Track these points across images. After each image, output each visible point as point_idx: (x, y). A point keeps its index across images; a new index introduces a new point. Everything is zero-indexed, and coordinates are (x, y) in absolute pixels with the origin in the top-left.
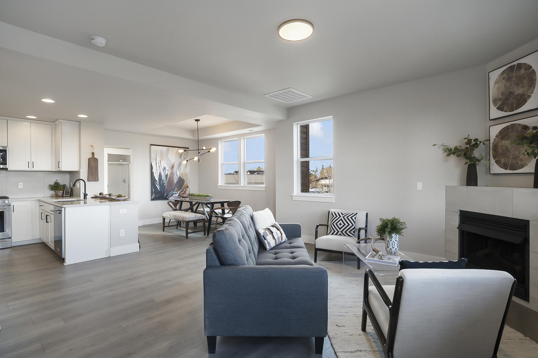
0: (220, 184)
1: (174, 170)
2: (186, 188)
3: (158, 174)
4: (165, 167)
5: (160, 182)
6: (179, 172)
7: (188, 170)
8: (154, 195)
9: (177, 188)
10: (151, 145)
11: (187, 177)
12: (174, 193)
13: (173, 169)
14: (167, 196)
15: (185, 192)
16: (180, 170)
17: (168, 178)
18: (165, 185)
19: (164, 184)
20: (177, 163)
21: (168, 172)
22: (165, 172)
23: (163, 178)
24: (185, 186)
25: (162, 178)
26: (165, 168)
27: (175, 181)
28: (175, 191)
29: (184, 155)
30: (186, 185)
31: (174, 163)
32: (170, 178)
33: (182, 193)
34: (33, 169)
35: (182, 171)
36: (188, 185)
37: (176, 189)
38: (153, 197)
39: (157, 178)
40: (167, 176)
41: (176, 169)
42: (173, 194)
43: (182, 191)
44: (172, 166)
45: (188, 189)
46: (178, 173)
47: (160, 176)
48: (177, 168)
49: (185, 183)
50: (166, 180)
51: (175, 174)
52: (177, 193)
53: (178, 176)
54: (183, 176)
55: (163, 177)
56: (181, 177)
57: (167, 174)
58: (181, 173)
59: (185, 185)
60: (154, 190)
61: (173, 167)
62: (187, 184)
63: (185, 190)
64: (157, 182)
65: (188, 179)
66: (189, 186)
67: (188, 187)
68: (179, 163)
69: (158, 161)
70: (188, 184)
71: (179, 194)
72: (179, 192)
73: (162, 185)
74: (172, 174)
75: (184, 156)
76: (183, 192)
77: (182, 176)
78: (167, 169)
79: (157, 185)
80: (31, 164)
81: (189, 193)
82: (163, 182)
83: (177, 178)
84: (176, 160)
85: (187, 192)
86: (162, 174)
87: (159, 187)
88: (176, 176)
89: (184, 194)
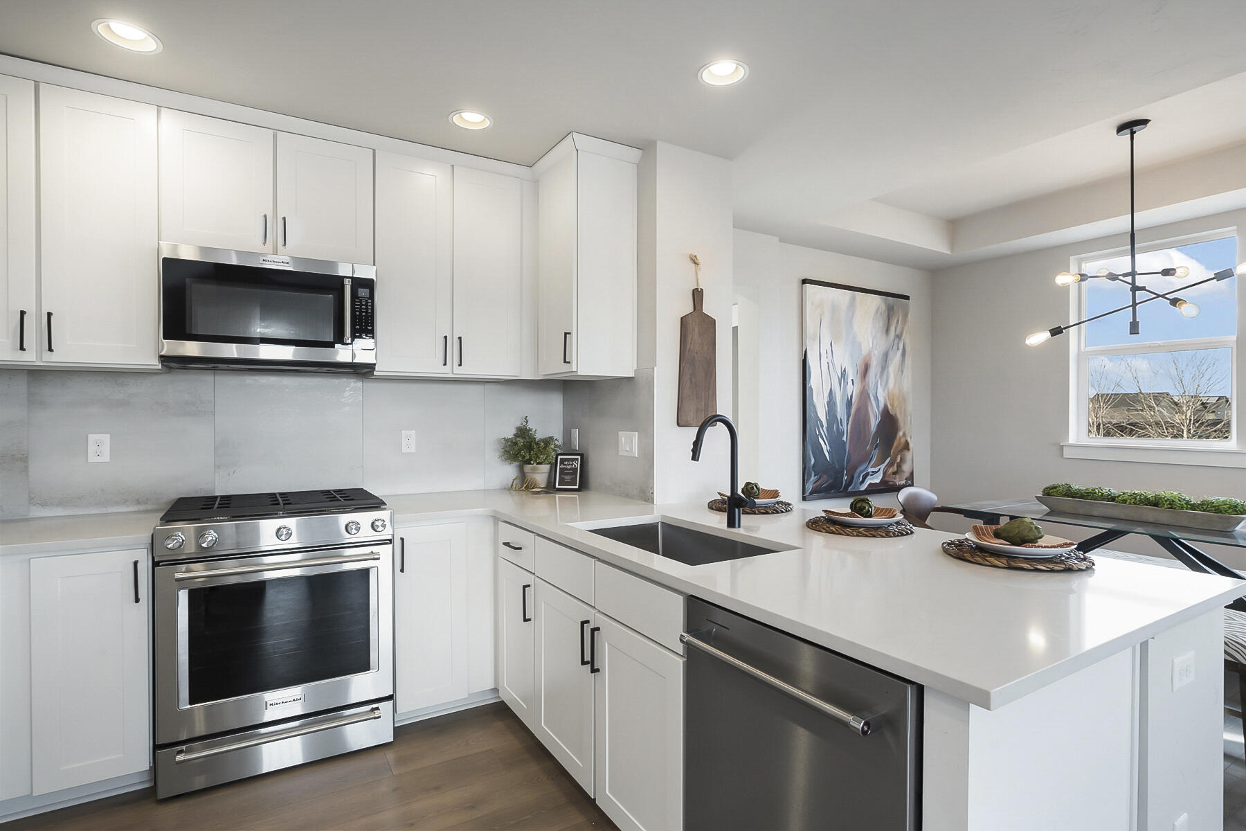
0: (1072, 439)
1: (870, 383)
2: (901, 451)
3: (826, 400)
4: (845, 370)
5: (829, 427)
6: (884, 390)
7: (907, 384)
8: (813, 478)
9: (877, 450)
10: (804, 282)
11: (905, 410)
12: (870, 470)
13: (867, 380)
14: (850, 482)
15: (899, 466)
16: (887, 382)
17: (853, 410)
18: (844, 439)
19: (843, 434)
20: (876, 352)
21: (853, 389)
22: (845, 389)
23: (840, 411)
24: (899, 444)
25: (836, 411)
26: (844, 374)
27: (874, 423)
28: (873, 463)
29: (898, 321)
30: (903, 440)
31: (869, 356)
32: (858, 410)
33: (891, 471)
34: (460, 372)
35: (891, 385)
36: (909, 439)
37: (876, 455)
38: (810, 487)
39: (822, 413)
40: (849, 403)
41: (876, 376)
42: (867, 474)
43: (890, 465)
44: (863, 367)
45: (908, 455)
46: (881, 396)
47: (831, 403)
48: (878, 376)
49: (901, 434)
50: (848, 420)
51: (872, 398)
52: (877, 470)
53: (882, 405)
54: (895, 404)
55: (839, 409)
56: (889, 407)
57: (851, 397)
58: (888, 391)
59: (900, 438)
60: (812, 461)
61: (866, 369)
62: (904, 435)
63: (898, 460)
64: (822, 426)
65: (909, 418)
66: (911, 445)
67: (906, 447)
68: (883, 355)
69: (825, 346)
70: (907, 432)
71: (884, 474)
72: (883, 467)
73: (835, 440)
74: (864, 395)
75: (895, 329)
76: (895, 468)
77: (892, 406)
78: (851, 375)
79: (821, 440)
80: (453, 347)
81: (911, 471)
82: (840, 427)
83: (878, 410)
84: (875, 343)
85: (906, 468)
86: (836, 399)
87: (828, 448)
88: (873, 402)
89: (897, 476)
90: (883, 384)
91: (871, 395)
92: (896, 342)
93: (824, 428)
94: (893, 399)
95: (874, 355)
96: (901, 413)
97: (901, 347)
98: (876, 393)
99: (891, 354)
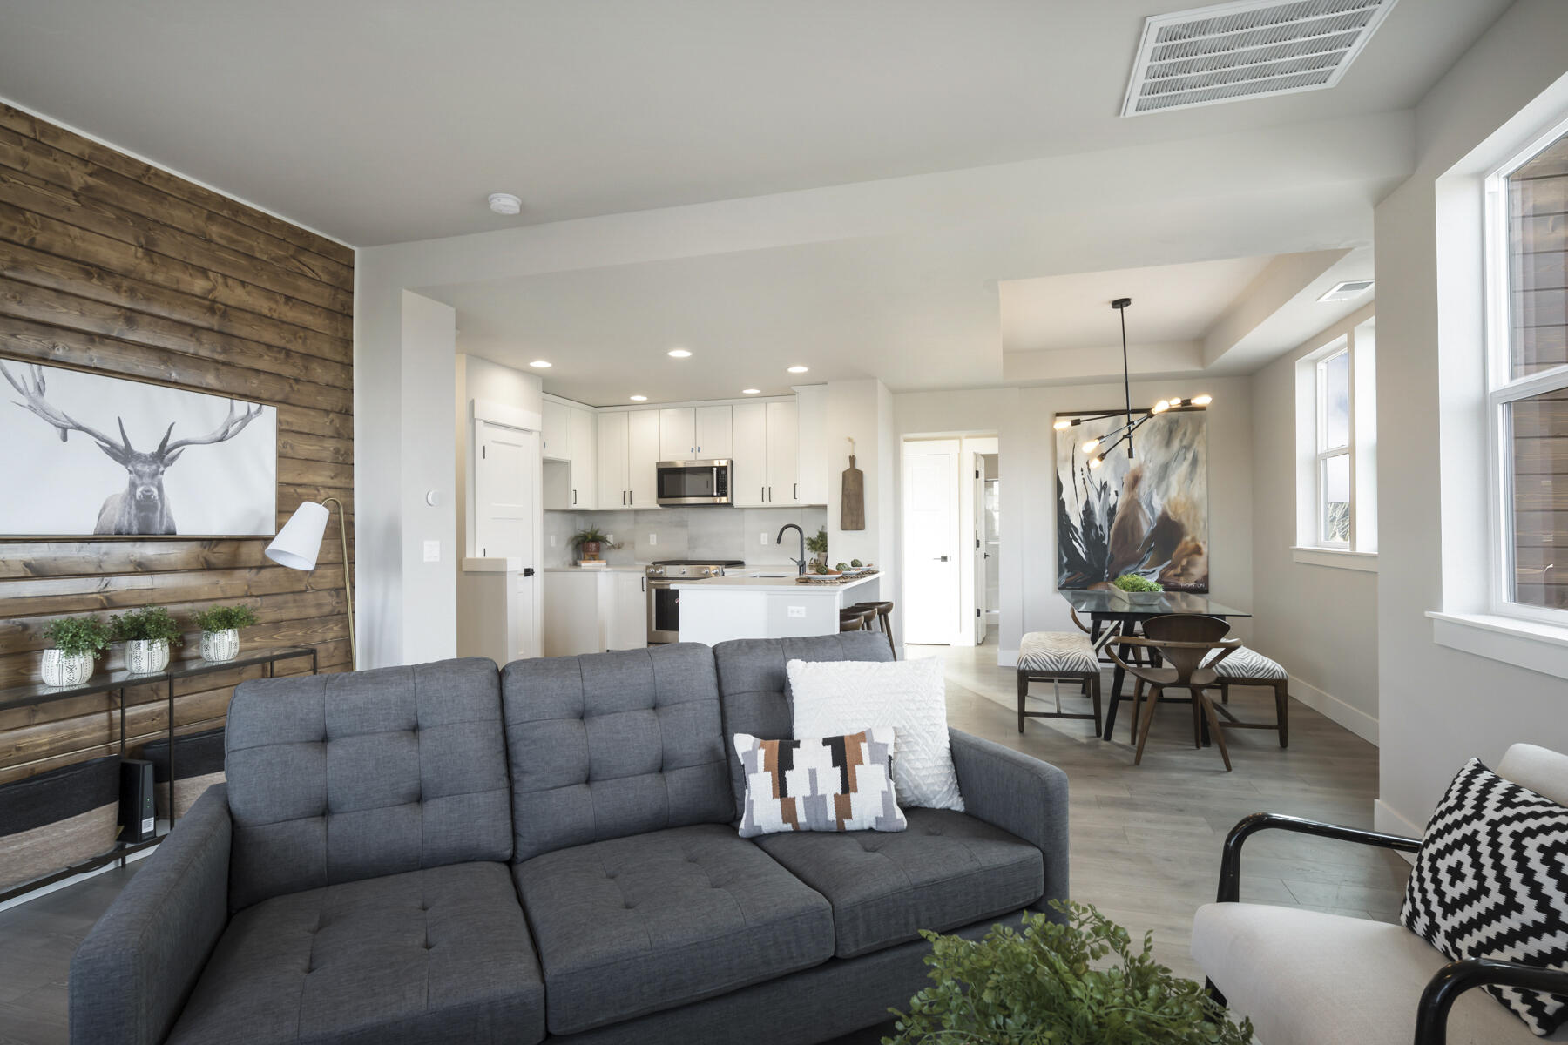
0: (1302, 545)
1: (1142, 494)
2: (1188, 555)
3: (1081, 508)
4: (1106, 483)
5: (1086, 533)
6: (1162, 498)
7: (1199, 490)
8: (1066, 574)
9: (1151, 553)
10: (1057, 415)
11: (1195, 517)
13: (1137, 491)
15: (1185, 569)
16: (1167, 491)
17: (1117, 518)
18: (1106, 542)
19: (1103, 538)
20: (1151, 465)
21: (1117, 499)
22: (1106, 500)
23: (1100, 518)
24: (1186, 548)
25: (1094, 518)
26: (1104, 487)
27: (1146, 530)
28: (1144, 564)
29: (1185, 434)
30: (1191, 545)
31: (1141, 467)
32: (1123, 519)
33: (1172, 573)
34: (770, 503)
35: (1173, 493)
36: (1201, 544)
37: (1149, 557)
38: (1065, 579)
39: (1076, 520)
40: (1111, 512)
41: (1150, 486)
43: (1171, 568)
44: (1131, 479)
45: (1201, 560)
46: (1155, 501)
47: (1088, 512)
48: (1153, 486)
49: (1188, 538)
50: (1110, 526)
51: (1144, 507)
52: (1151, 570)
53: (1159, 511)
54: (1180, 511)
55: (1098, 517)
56: (1170, 514)
57: (1115, 506)
58: (1169, 500)
60: (1065, 560)
61: (1135, 481)
62: (1194, 539)
63: (1184, 562)
64: (1077, 531)
65: (1201, 523)
66: (1204, 549)
67: (1198, 550)
68: (1162, 466)
69: (1080, 464)
70: (1198, 538)
71: (1162, 575)
72: (1159, 569)
73: (1094, 542)
74: (1133, 505)
75: (1181, 441)
76: (1179, 570)
77: (1175, 513)
78: (1113, 487)
79: (1075, 543)
80: (766, 492)
81: (1205, 573)
82: (1100, 532)
83: (1154, 518)
84: (1149, 456)
85: (1197, 572)
86: (1093, 508)
87: (1085, 550)
88: (1147, 512)
89: (1182, 579)
90: (1161, 494)
91: (1143, 504)
92: (1181, 453)
93: (1080, 533)
94: (1176, 508)
95: (1148, 467)
96: (1188, 519)
97: (1190, 456)
98: (1151, 502)
99: (1173, 465)
